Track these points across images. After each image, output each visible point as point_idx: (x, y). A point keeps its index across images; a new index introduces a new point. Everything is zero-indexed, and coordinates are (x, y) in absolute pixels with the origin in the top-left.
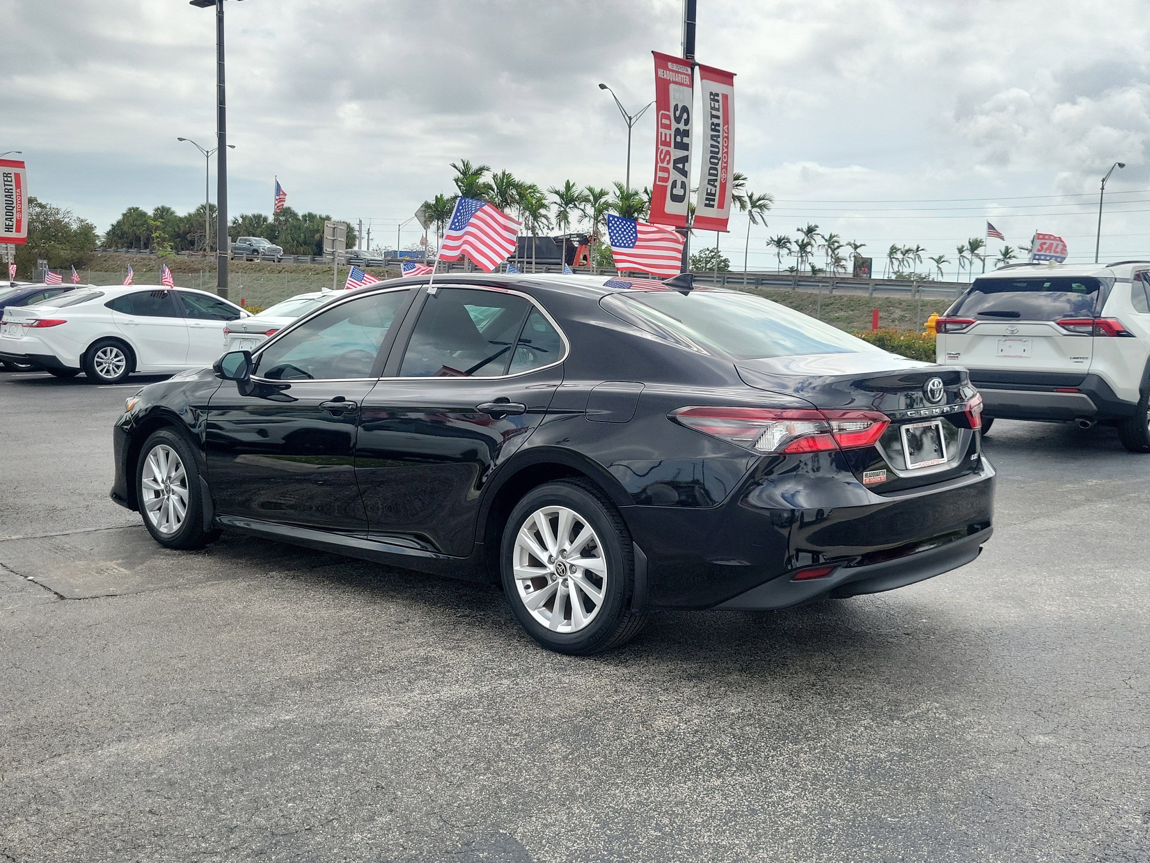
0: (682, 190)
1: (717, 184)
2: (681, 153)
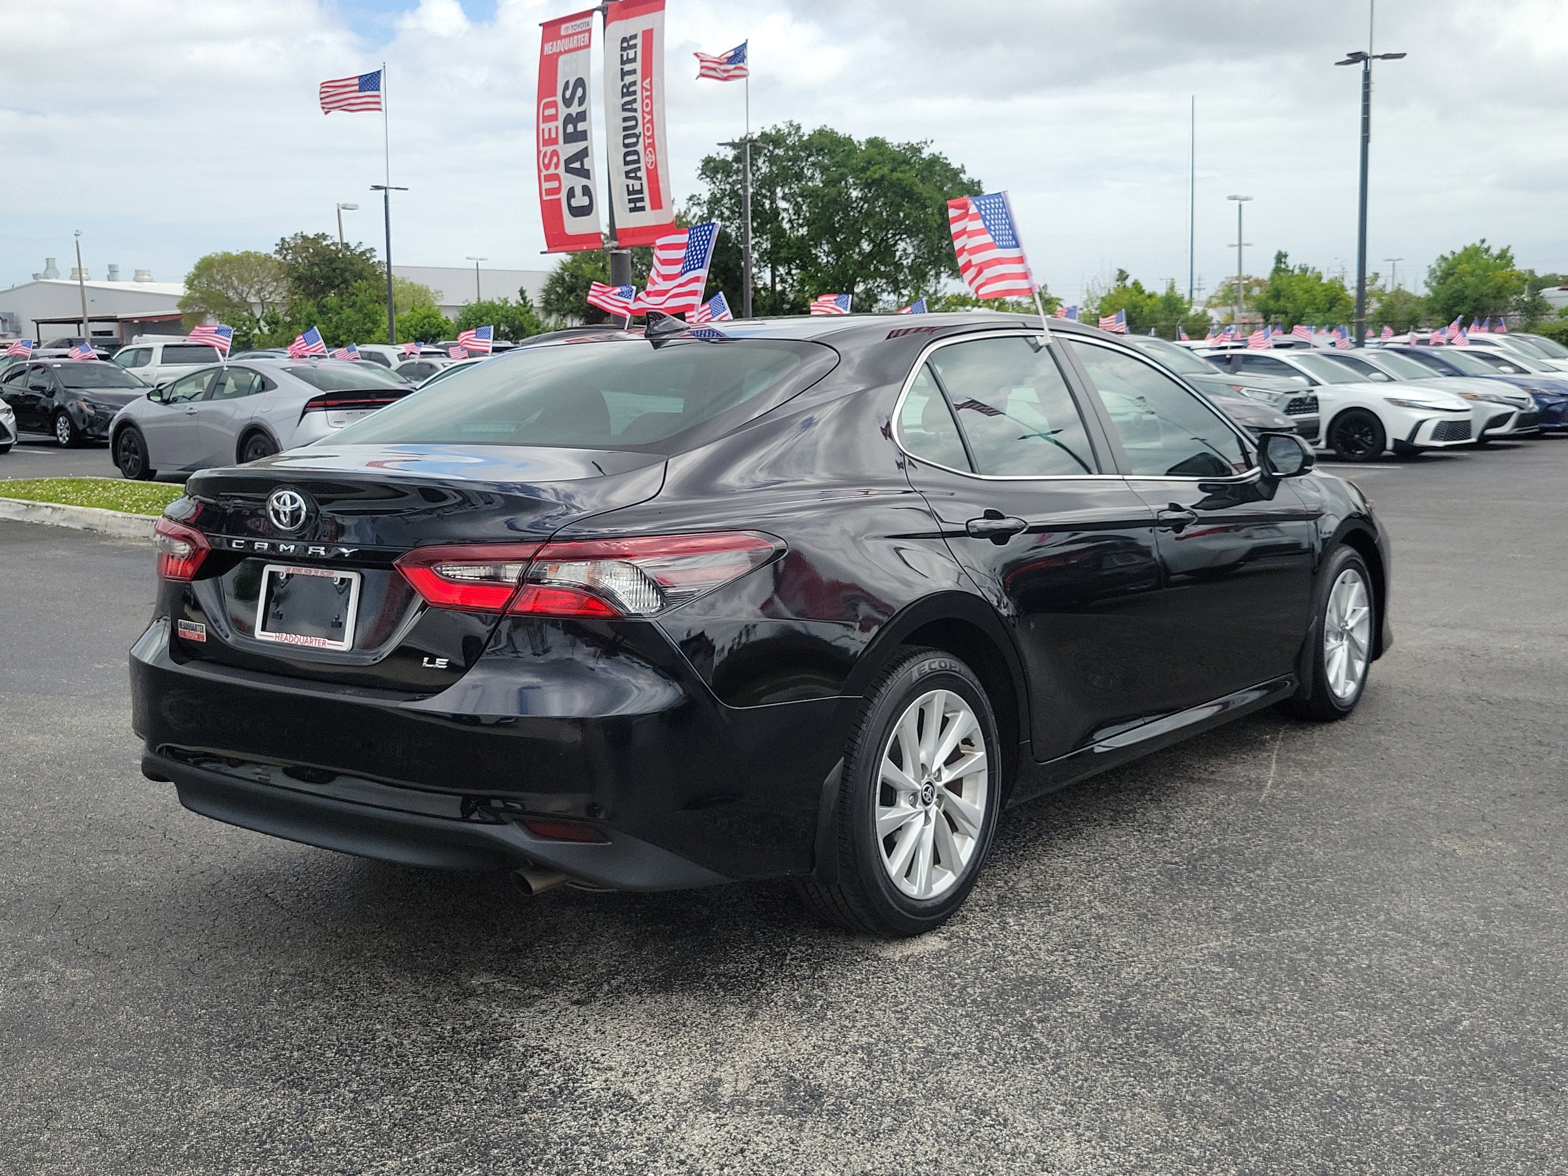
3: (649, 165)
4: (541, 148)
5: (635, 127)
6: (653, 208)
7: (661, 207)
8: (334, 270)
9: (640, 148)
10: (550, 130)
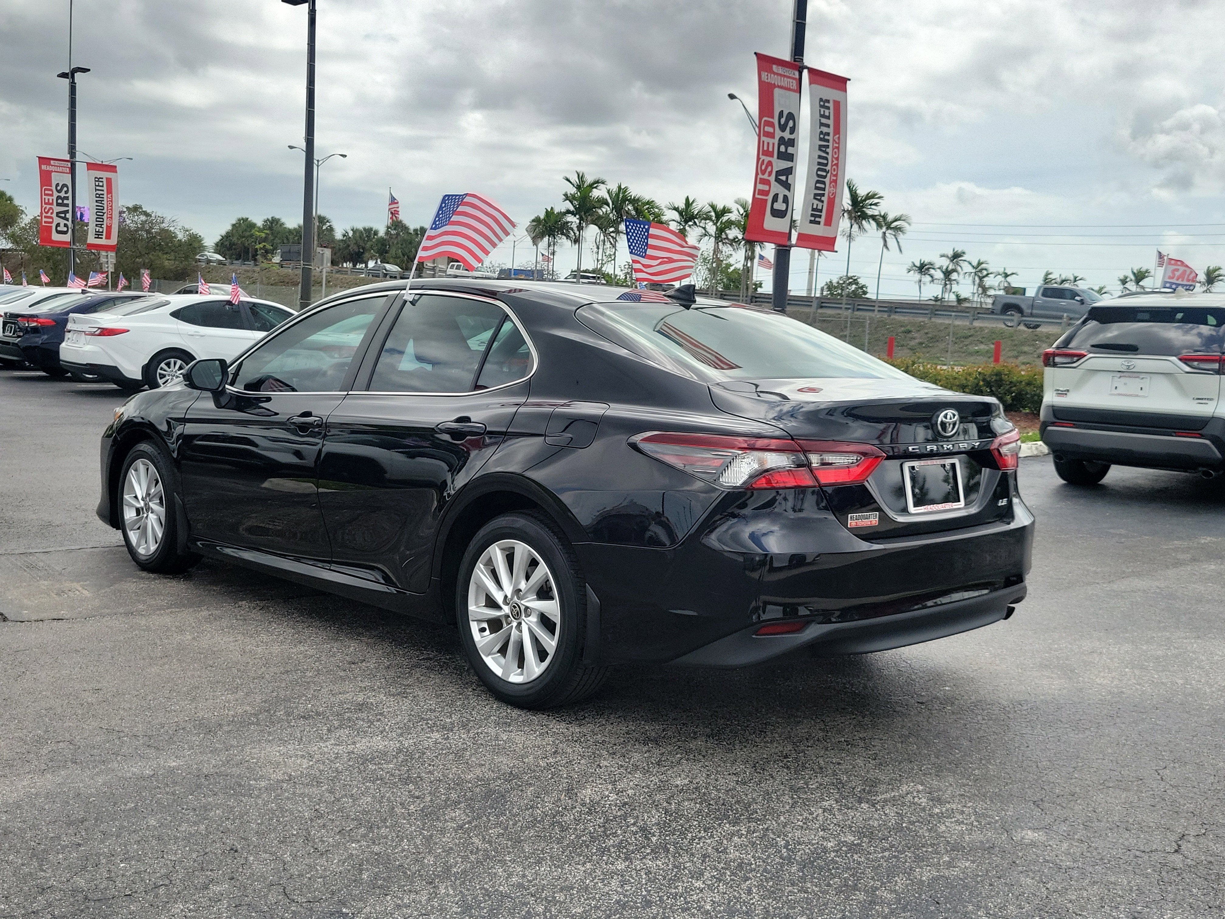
0: (784, 205)
1: (825, 199)
2: (785, 165)
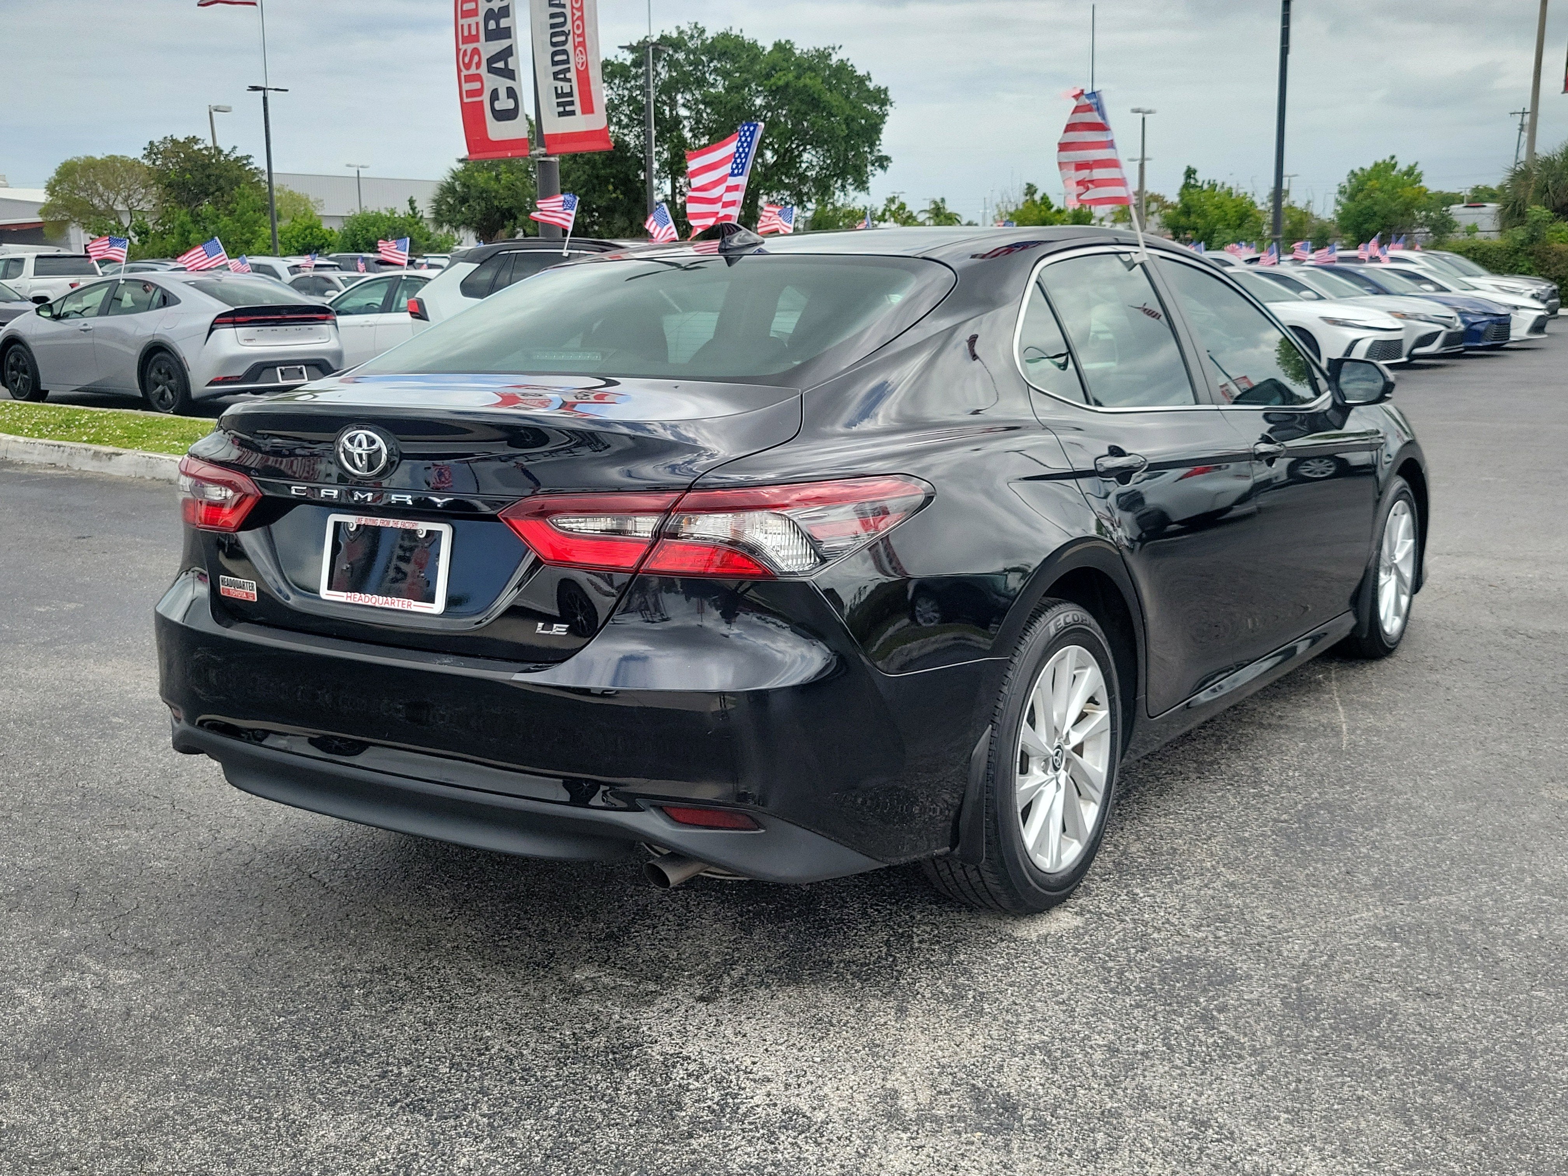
3: (579, 67)
4: (461, 46)
5: (564, 24)
6: (583, 112)
7: (592, 112)
8: (209, 176)
9: (569, 46)
10: (469, 26)
